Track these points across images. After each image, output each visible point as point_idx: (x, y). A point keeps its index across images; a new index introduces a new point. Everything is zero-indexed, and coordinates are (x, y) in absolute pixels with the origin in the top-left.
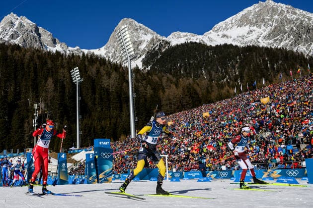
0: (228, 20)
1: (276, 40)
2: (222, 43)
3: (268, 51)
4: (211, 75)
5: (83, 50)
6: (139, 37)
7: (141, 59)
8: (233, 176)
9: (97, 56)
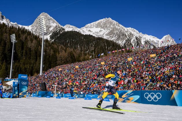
0: (92, 23)
1: (110, 37)
2: (88, 34)
3: (107, 41)
4: (81, 49)
5: (19, 25)
6: (50, 24)
7: (49, 35)
8: (85, 97)
9: (26, 30)
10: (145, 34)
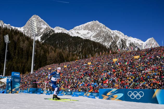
0: (80, 26)
1: (97, 39)
2: (77, 36)
3: (94, 43)
4: (70, 50)
6: (40, 26)
7: (40, 36)
8: (72, 94)
9: (19, 31)
10: (130, 37)
